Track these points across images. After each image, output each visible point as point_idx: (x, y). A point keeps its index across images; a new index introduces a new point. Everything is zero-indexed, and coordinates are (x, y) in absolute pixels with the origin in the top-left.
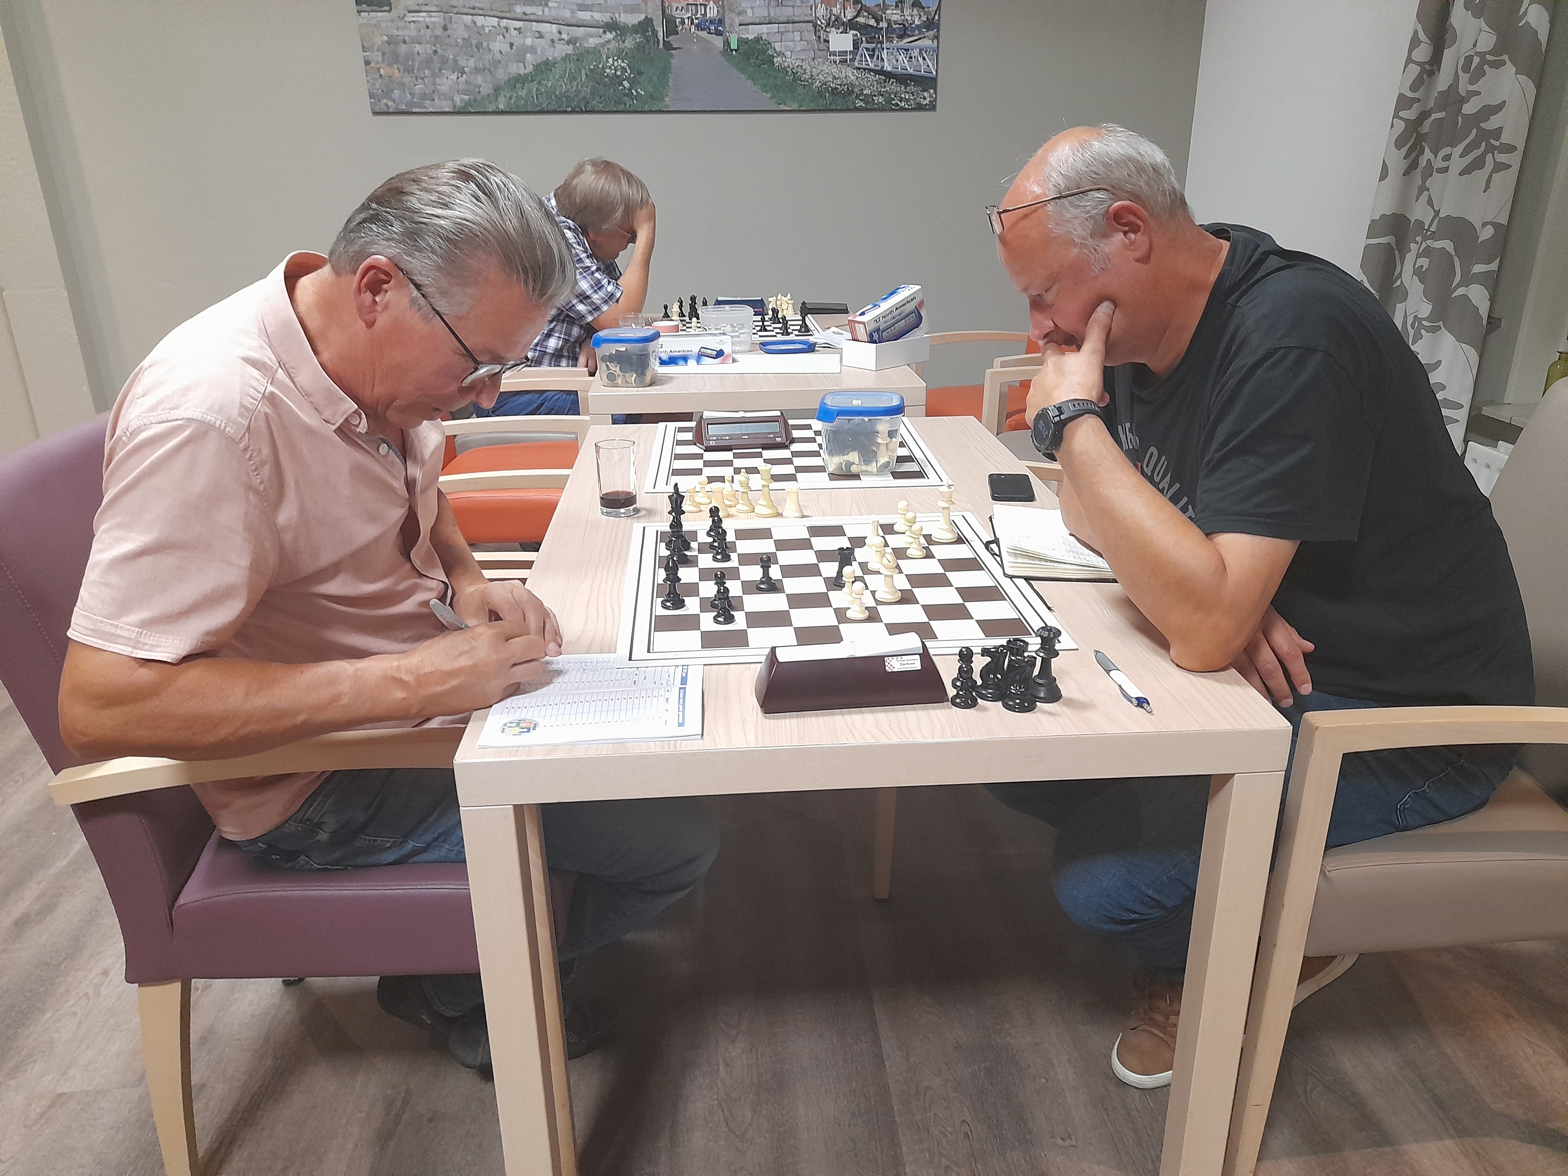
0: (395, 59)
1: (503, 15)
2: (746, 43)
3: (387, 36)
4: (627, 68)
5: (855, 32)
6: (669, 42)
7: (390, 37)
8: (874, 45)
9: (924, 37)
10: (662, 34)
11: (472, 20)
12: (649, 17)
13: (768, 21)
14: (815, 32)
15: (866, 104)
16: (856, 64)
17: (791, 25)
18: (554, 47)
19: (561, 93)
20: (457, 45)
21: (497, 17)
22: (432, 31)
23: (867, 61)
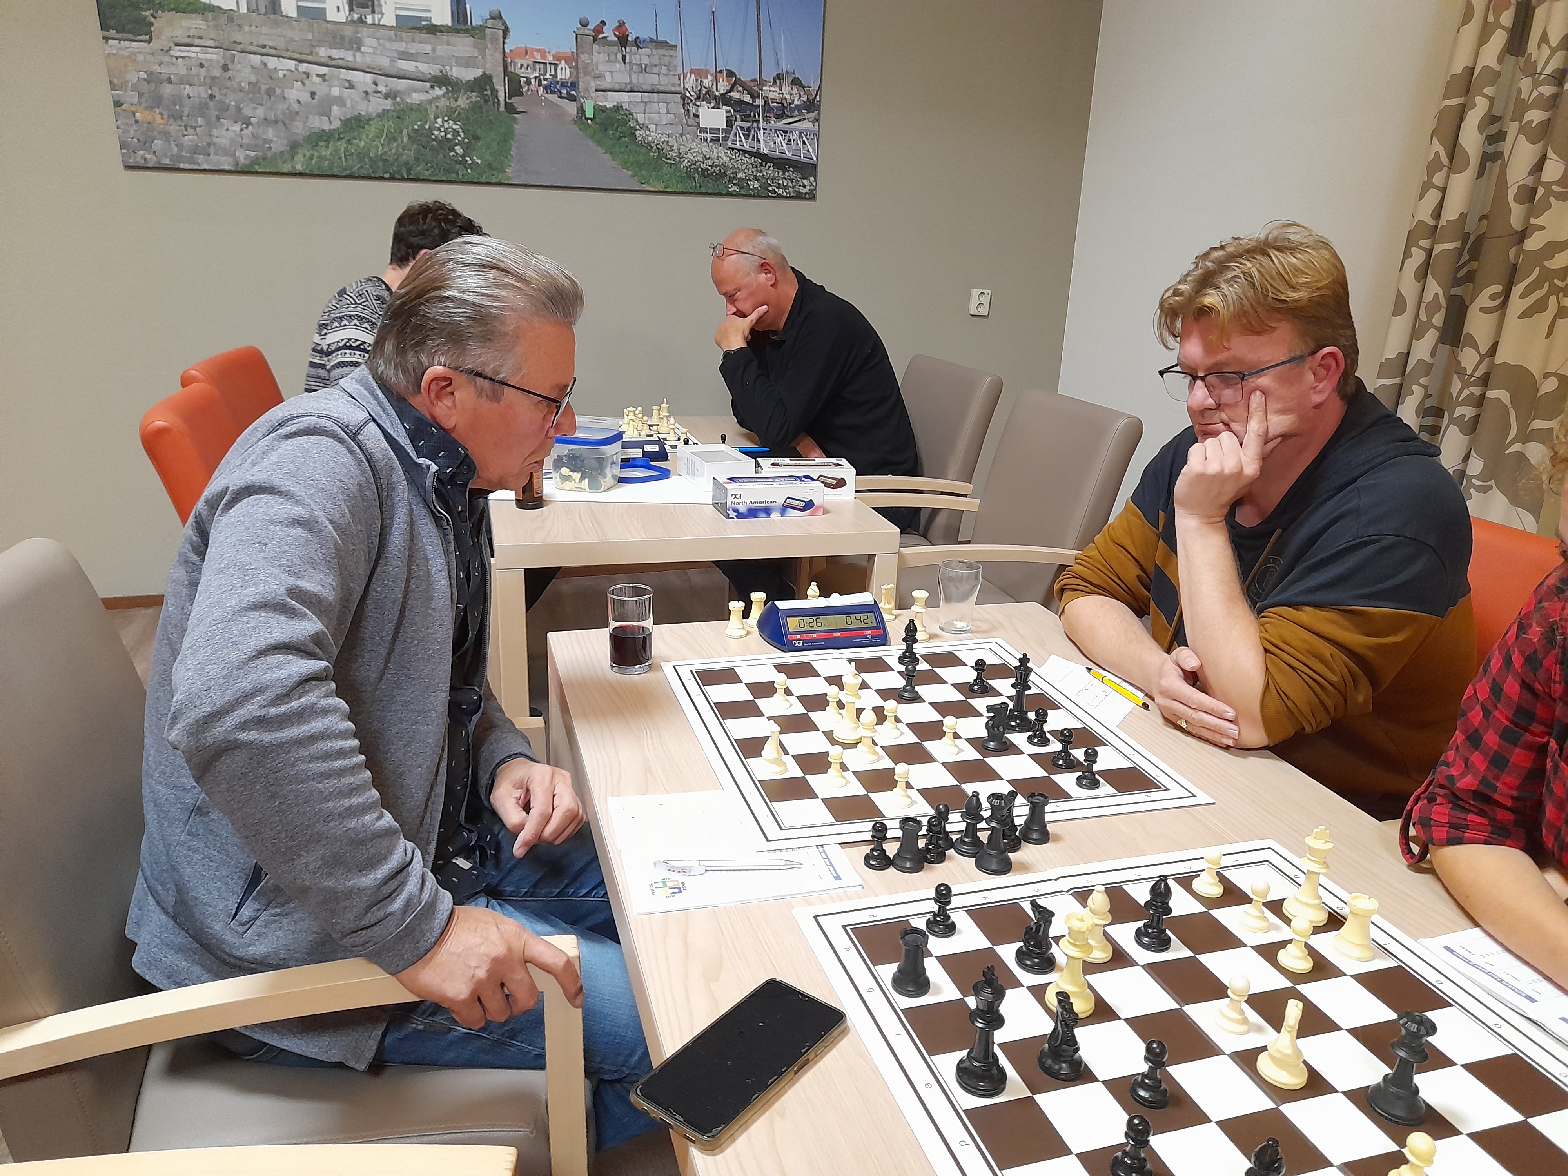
0: (157, 101)
1: (303, 57)
2: (603, 112)
3: (146, 72)
4: (460, 130)
5: (728, 108)
6: (511, 103)
7: (150, 74)
8: (748, 124)
9: (805, 119)
10: (503, 95)
11: (261, 62)
12: (487, 73)
13: (628, 88)
14: (683, 105)
15: (741, 188)
16: (730, 144)
17: (656, 94)
18: (369, 101)
19: (376, 155)
20: (241, 91)
21: (295, 60)
22: (208, 71)
23: (741, 141)
